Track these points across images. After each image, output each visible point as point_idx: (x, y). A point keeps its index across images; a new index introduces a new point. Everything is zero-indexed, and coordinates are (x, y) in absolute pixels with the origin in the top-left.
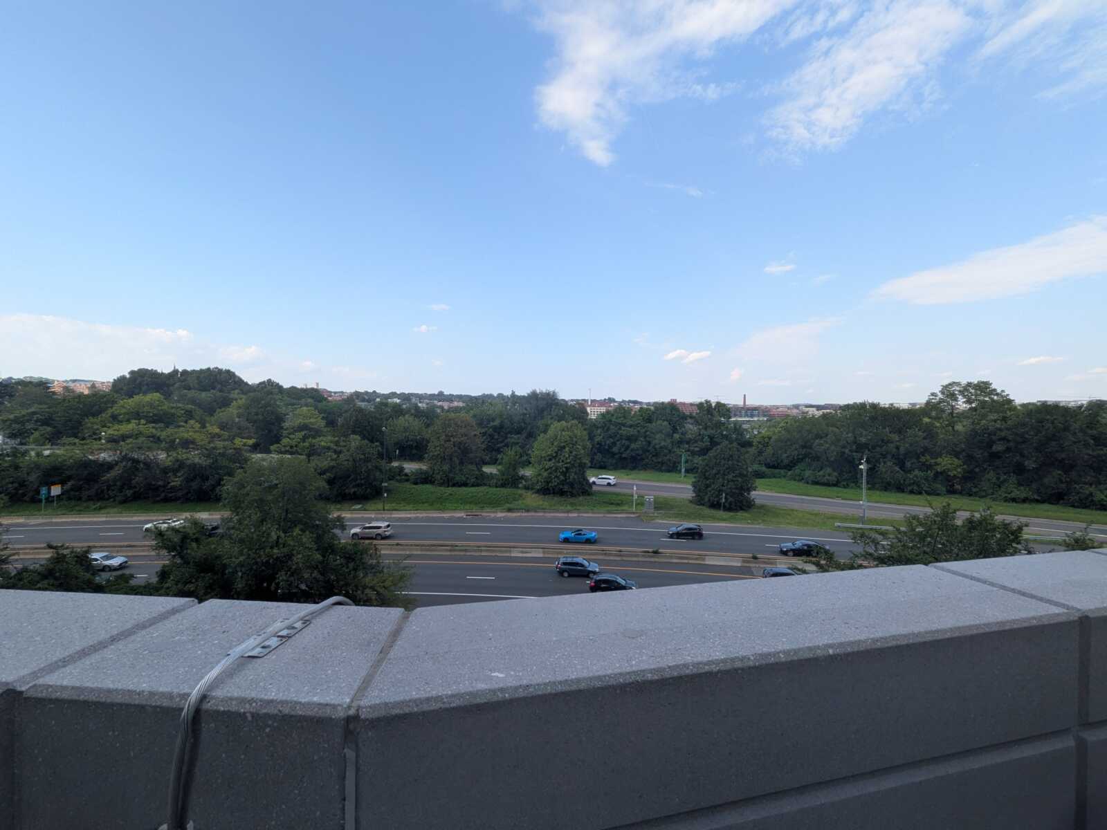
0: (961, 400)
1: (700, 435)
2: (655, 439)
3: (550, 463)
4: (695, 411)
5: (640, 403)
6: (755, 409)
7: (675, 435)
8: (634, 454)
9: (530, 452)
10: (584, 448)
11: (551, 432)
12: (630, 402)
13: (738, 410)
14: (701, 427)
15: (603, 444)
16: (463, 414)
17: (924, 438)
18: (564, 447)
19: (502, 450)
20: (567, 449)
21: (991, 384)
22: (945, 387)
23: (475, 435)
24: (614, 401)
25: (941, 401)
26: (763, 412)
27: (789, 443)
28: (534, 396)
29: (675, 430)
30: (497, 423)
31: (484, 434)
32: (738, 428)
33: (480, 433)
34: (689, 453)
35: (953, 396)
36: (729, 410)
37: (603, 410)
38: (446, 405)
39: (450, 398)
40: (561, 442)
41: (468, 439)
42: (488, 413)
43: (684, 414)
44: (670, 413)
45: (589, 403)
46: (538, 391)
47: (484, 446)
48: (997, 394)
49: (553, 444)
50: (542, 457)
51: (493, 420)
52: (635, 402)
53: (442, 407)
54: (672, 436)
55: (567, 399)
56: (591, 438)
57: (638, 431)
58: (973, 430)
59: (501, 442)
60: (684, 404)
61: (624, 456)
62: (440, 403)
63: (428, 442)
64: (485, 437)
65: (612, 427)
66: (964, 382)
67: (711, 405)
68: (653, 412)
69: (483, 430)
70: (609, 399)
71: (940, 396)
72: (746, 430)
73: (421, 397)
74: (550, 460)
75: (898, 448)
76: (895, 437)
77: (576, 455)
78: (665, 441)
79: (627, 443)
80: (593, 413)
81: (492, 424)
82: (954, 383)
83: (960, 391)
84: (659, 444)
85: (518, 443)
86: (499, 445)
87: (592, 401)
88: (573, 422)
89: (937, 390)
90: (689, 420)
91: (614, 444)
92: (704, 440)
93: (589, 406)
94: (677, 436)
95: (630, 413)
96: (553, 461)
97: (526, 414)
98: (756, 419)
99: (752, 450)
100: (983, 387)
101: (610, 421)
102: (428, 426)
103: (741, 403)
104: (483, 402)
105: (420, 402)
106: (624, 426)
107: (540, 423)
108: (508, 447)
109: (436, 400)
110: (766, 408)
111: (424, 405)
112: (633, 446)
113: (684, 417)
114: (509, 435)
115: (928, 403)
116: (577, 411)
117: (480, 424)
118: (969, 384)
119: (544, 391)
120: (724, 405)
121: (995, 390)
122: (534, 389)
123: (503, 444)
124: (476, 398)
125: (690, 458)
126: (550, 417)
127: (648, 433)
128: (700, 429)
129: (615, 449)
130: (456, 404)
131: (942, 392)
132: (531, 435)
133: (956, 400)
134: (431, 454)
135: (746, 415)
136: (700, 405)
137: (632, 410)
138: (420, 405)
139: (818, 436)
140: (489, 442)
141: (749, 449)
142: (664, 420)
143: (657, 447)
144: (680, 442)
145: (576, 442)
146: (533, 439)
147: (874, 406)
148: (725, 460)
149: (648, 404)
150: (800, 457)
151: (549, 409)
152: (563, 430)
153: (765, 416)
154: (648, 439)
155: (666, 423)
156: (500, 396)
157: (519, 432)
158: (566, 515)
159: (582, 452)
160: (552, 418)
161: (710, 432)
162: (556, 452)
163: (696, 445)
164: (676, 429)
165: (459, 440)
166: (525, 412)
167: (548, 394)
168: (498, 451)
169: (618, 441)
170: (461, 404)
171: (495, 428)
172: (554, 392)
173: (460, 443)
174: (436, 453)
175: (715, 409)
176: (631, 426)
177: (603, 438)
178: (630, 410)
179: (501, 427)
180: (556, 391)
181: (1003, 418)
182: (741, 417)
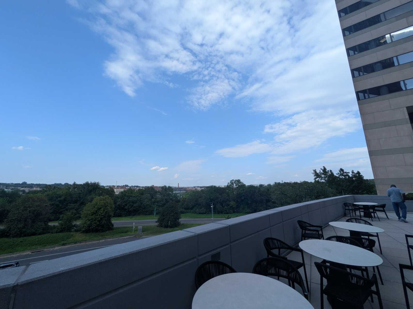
0: (235, 185)
1: (162, 199)
2: (144, 202)
3: (92, 216)
4: (160, 189)
5: (140, 187)
6: (182, 188)
7: (152, 199)
8: (135, 209)
9: (81, 212)
10: (111, 208)
11: (94, 202)
12: (135, 186)
13: (176, 189)
14: (162, 196)
15: (121, 205)
16: (39, 195)
17: (227, 196)
18: (101, 208)
19: (63, 212)
20: (102, 209)
22: (231, 181)
23: (46, 206)
24: (128, 186)
25: (230, 185)
26: (185, 189)
27: (192, 200)
28: (87, 184)
29: (152, 198)
30: (62, 198)
31: (53, 205)
32: (175, 195)
33: (50, 204)
34: (158, 206)
35: (232, 184)
36: (172, 189)
37: (122, 190)
38: (27, 190)
39: (31, 186)
40: (100, 206)
41: (41, 208)
42: (58, 193)
43: (156, 191)
44: (151, 190)
45: (116, 187)
46: (90, 182)
47: (51, 211)
48: (242, 183)
49: (95, 207)
50: (87, 214)
51: (60, 197)
52: (137, 186)
53: (24, 191)
54: (151, 200)
55: (105, 186)
56: (115, 203)
57: (138, 199)
58: (237, 193)
59: (64, 208)
60: (157, 187)
61: (130, 210)
62: (22, 189)
63: (8, 211)
64: (53, 206)
65: (125, 198)
66: (235, 180)
67: (166, 187)
68: (144, 191)
69: (53, 203)
70: (126, 185)
71: (230, 184)
72: (178, 196)
73: (7, 185)
74: (92, 215)
75: (221, 200)
76: (220, 196)
77: (106, 211)
78: (148, 202)
79: (132, 204)
80: (117, 192)
81: (59, 199)
83: (234, 182)
84: (146, 203)
85: (74, 208)
86: (62, 210)
87: (117, 186)
88: (106, 196)
89: (229, 182)
90: (158, 193)
91: (126, 205)
92: (163, 201)
93: (116, 188)
94: (153, 200)
95: (135, 191)
96: (94, 215)
97: (81, 193)
98: (182, 192)
99: (180, 204)
100: (239, 181)
101: (125, 195)
102: (10, 202)
103: (177, 186)
104: (55, 188)
105: (6, 188)
106: (131, 197)
107: (89, 197)
108: (67, 211)
109: (20, 187)
110: (185, 188)
111: (10, 190)
112: (135, 205)
113: (156, 192)
114: (69, 204)
115: (227, 186)
116: (109, 191)
117: (51, 199)
118: (236, 180)
119: (93, 182)
120: (171, 187)
121: (241, 182)
122: (87, 181)
123: (65, 209)
124: (50, 186)
125: (158, 208)
126: (95, 194)
127: (141, 199)
128: (162, 197)
129: (126, 207)
130: (35, 189)
132: (83, 204)
133: (233, 185)
134: (10, 219)
135: (179, 191)
136: (162, 188)
137: (135, 190)
138: (6, 190)
139: (200, 197)
140: (55, 209)
141: (179, 203)
142: (148, 194)
143: (145, 205)
144: (154, 202)
145: (107, 205)
146: (83, 206)
147: (215, 187)
148: (170, 208)
149: (143, 187)
150: (195, 205)
151: (94, 191)
152: (101, 200)
153: (185, 191)
154: (142, 202)
155: (149, 195)
156: (66, 185)
157: (76, 202)
158: (98, 241)
159: (110, 209)
160: (95, 195)
161: (166, 197)
162: (96, 211)
163: (160, 203)
164: (153, 197)
165: (34, 209)
166: (81, 192)
167: (95, 184)
168: (61, 213)
169: (128, 203)
170: (38, 189)
171: (60, 201)
172: (98, 183)
173: (34, 211)
174: (14, 218)
175: (168, 189)
176: (134, 197)
177: (121, 203)
178: (134, 190)
179: (65, 200)
180: (99, 182)
181: (243, 190)
182: (177, 191)
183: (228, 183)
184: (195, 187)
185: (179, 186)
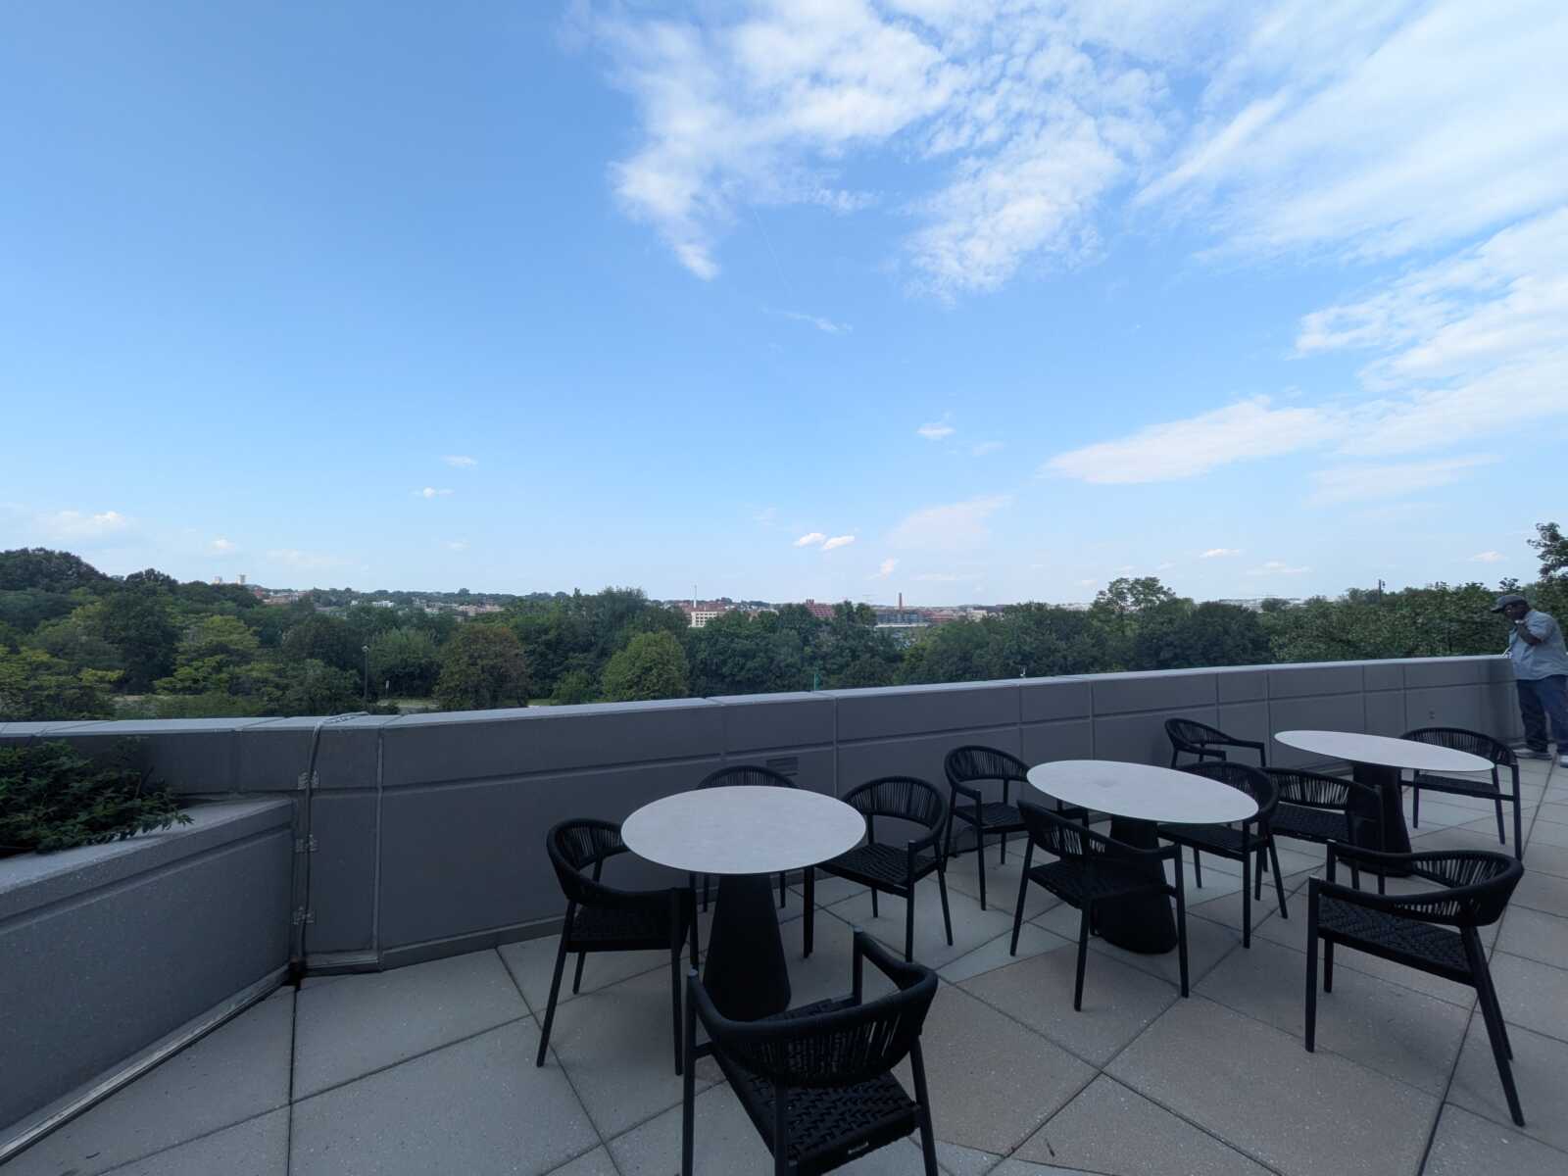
0: (1130, 599)
1: (837, 647)
2: (780, 654)
3: (632, 691)
4: (832, 614)
5: (765, 605)
6: (914, 612)
7: (806, 648)
8: (751, 676)
9: (601, 678)
10: (679, 669)
11: (632, 648)
12: (752, 603)
13: (889, 614)
14: (839, 637)
15: (709, 662)
16: (497, 625)
17: (1093, 646)
18: (651, 669)
19: (559, 676)
20: (654, 671)
21: (1158, 581)
22: (1113, 585)
23: (517, 655)
24: (729, 602)
25: (1110, 602)
26: (924, 616)
27: (945, 656)
28: (609, 596)
29: (806, 642)
30: (552, 634)
31: (532, 652)
32: (886, 639)
33: (525, 652)
34: (824, 672)
35: (1121, 595)
36: (874, 615)
37: (713, 615)
38: (472, 611)
39: (480, 600)
40: (647, 662)
41: (506, 661)
42: (539, 621)
43: (817, 618)
44: (799, 617)
45: (695, 606)
46: (615, 590)
47: (530, 671)
48: (1165, 593)
49: (634, 665)
50: (617, 685)
51: (546, 632)
52: (759, 604)
53: (465, 614)
54: (803, 649)
55: (658, 600)
56: (691, 654)
57: (757, 644)
58: (1140, 635)
59: (560, 664)
61: (737, 678)
62: (461, 608)
63: (440, 667)
64: (532, 658)
65: (721, 639)
66: (1131, 578)
67: (852, 607)
68: (778, 618)
69: (531, 647)
70: (723, 599)
71: (1109, 595)
72: (897, 640)
73: (429, 598)
74: (630, 687)
75: (1065, 658)
76: (1062, 645)
77: (669, 679)
78: (792, 656)
79: (742, 661)
80: (697, 621)
81: (544, 637)
82: (1122, 579)
83: (1128, 589)
84: (785, 660)
85: (584, 665)
86: (555, 669)
87: (699, 603)
88: (665, 632)
89: (1105, 588)
90: (824, 627)
91: (724, 662)
92: (844, 654)
93: (694, 610)
94: (808, 650)
95: (748, 619)
96: (635, 688)
97: (598, 623)
98: (914, 625)
99: (903, 666)
100: (1150, 586)
101: (719, 630)
102: (439, 643)
103: (895, 604)
104: (532, 606)
105: (428, 606)
106: (738, 637)
107: (618, 635)
108: (568, 671)
109: (455, 602)
110: (928, 610)
111: (435, 611)
112: (750, 664)
113: (818, 624)
114: (571, 654)
115: (1096, 604)
116: (672, 617)
117: (526, 638)
118: (1137, 581)
119: (624, 589)
120: (868, 608)
121: (1162, 588)
122: (608, 585)
123: (560, 668)
124: (521, 599)
125: (826, 678)
126: (632, 626)
127: (771, 646)
128: (837, 640)
129: (725, 670)
130: (488, 608)
131: (1110, 591)
132: (605, 654)
133: (1124, 599)
134: (445, 685)
135: (903, 620)
136: (838, 608)
137: (749, 615)
138: (428, 610)
139: (979, 646)
140: (538, 665)
141: (900, 665)
142: (791, 629)
143: (782, 664)
144: (813, 658)
145: (668, 661)
146: (607, 659)
147: (1041, 607)
149: (772, 606)
150: (960, 672)
151: (630, 615)
152: (649, 645)
153: (925, 621)
154: (771, 654)
155: (793, 632)
156: (561, 596)
157: (586, 649)
159: (677, 674)
160: (635, 628)
161: (852, 643)
162: (639, 677)
163: (832, 661)
164: (808, 641)
165: (491, 663)
166: (595, 619)
167: (630, 594)
168: (554, 678)
169: (730, 657)
170: (497, 609)
171: (548, 644)
172: (639, 591)
173: (493, 667)
174: (452, 684)
175: (857, 613)
176: (747, 637)
177: (709, 655)
178: (747, 615)
179: (559, 641)
180: (642, 589)
181: (1171, 621)
182: (896, 622)
183: (1101, 593)
184: (963, 608)
185: (904, 605)
